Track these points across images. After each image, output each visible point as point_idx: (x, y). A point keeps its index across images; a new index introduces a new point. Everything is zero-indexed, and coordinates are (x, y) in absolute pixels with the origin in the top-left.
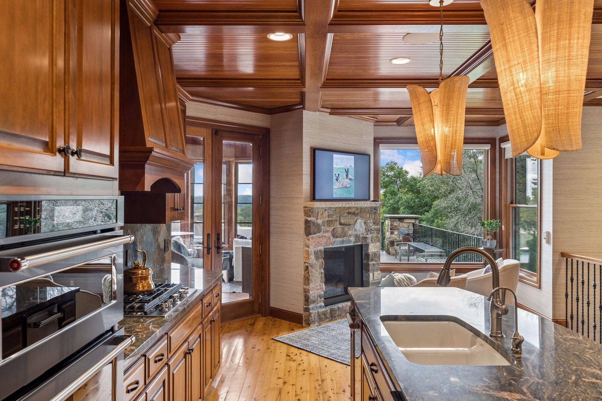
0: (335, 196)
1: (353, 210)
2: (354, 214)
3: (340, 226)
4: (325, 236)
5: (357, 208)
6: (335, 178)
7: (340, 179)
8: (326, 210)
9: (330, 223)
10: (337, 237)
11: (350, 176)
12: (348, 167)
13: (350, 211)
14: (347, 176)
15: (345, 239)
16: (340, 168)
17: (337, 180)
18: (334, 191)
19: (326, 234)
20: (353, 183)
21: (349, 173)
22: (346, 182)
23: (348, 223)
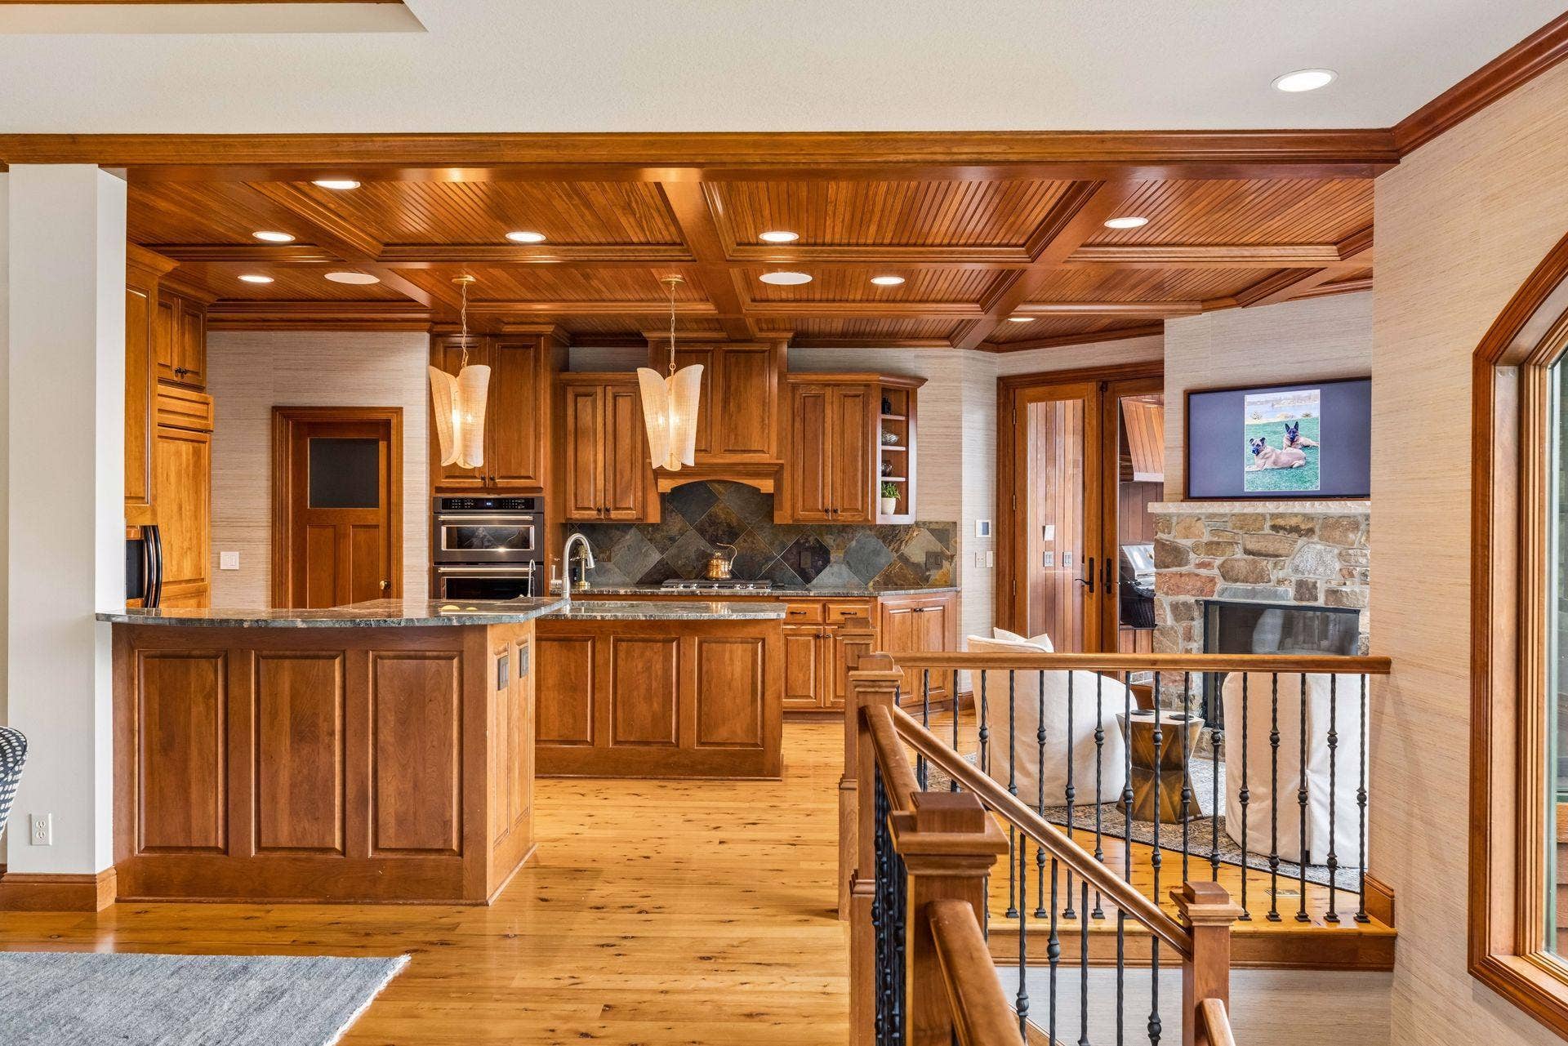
0: (1248, 489)
1: (1293, 522)
2: (1295, 529)
3: (1246, 557)
4: (1197, 575)
5: (1308, 517)
6: (1248, 449)
7: (1268, 449)
8: (1199, 519)
9: (1212, 547)
10: (1236, 581)
11: (1302, 440)
12: (1298, 416)
13: (1280, 522)
14: (1293, 440)
15: (1260, 586)
16: (1264, 425)
17: (1257, 452)
18: (1247, 477)
19: (1203, 572)
20: (1316, 458)
21: (1300, 432)
22: (1288, 454)
23: (1271, 550)
